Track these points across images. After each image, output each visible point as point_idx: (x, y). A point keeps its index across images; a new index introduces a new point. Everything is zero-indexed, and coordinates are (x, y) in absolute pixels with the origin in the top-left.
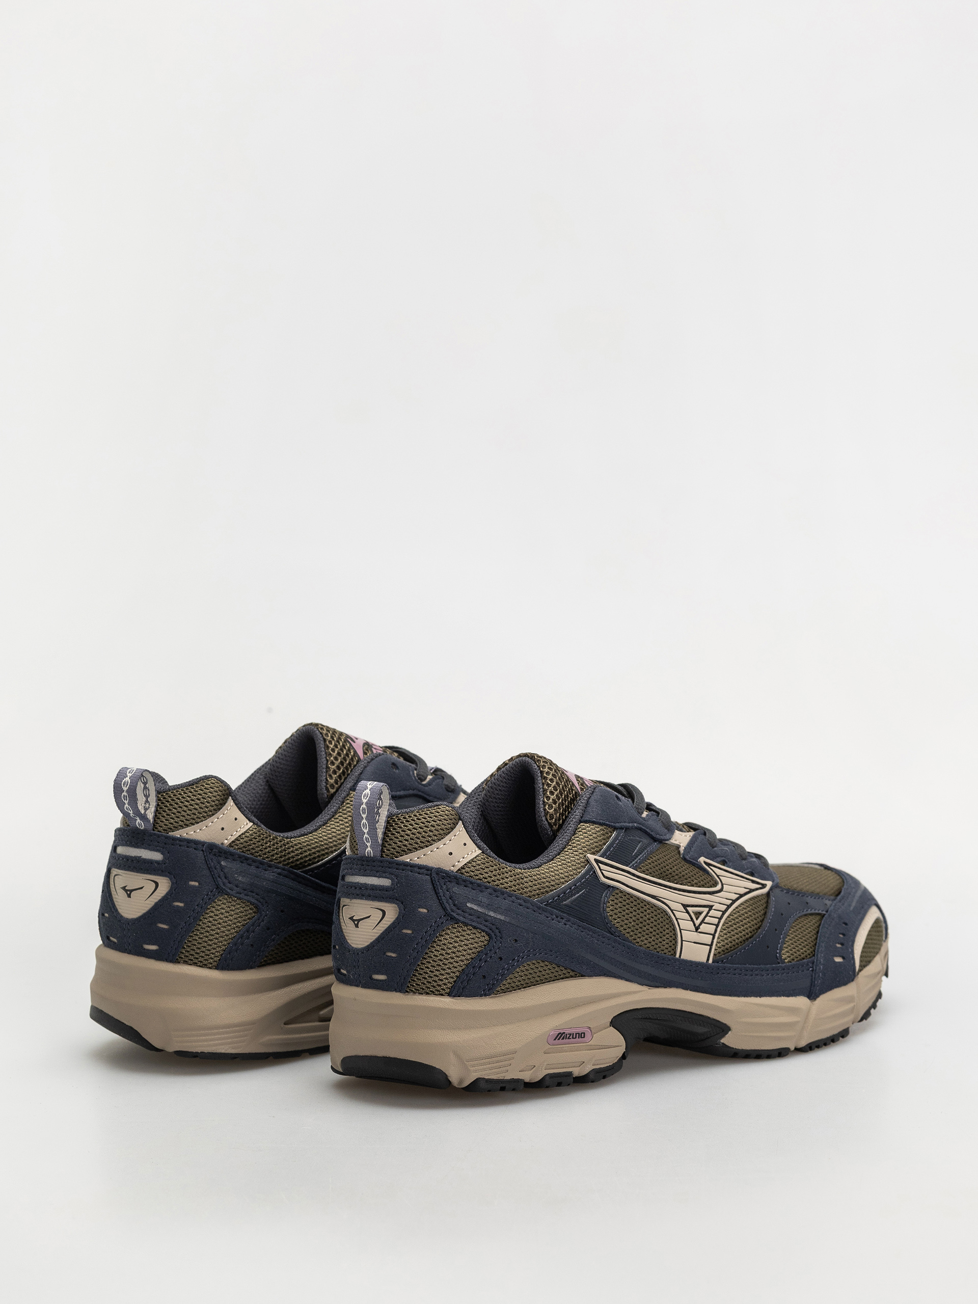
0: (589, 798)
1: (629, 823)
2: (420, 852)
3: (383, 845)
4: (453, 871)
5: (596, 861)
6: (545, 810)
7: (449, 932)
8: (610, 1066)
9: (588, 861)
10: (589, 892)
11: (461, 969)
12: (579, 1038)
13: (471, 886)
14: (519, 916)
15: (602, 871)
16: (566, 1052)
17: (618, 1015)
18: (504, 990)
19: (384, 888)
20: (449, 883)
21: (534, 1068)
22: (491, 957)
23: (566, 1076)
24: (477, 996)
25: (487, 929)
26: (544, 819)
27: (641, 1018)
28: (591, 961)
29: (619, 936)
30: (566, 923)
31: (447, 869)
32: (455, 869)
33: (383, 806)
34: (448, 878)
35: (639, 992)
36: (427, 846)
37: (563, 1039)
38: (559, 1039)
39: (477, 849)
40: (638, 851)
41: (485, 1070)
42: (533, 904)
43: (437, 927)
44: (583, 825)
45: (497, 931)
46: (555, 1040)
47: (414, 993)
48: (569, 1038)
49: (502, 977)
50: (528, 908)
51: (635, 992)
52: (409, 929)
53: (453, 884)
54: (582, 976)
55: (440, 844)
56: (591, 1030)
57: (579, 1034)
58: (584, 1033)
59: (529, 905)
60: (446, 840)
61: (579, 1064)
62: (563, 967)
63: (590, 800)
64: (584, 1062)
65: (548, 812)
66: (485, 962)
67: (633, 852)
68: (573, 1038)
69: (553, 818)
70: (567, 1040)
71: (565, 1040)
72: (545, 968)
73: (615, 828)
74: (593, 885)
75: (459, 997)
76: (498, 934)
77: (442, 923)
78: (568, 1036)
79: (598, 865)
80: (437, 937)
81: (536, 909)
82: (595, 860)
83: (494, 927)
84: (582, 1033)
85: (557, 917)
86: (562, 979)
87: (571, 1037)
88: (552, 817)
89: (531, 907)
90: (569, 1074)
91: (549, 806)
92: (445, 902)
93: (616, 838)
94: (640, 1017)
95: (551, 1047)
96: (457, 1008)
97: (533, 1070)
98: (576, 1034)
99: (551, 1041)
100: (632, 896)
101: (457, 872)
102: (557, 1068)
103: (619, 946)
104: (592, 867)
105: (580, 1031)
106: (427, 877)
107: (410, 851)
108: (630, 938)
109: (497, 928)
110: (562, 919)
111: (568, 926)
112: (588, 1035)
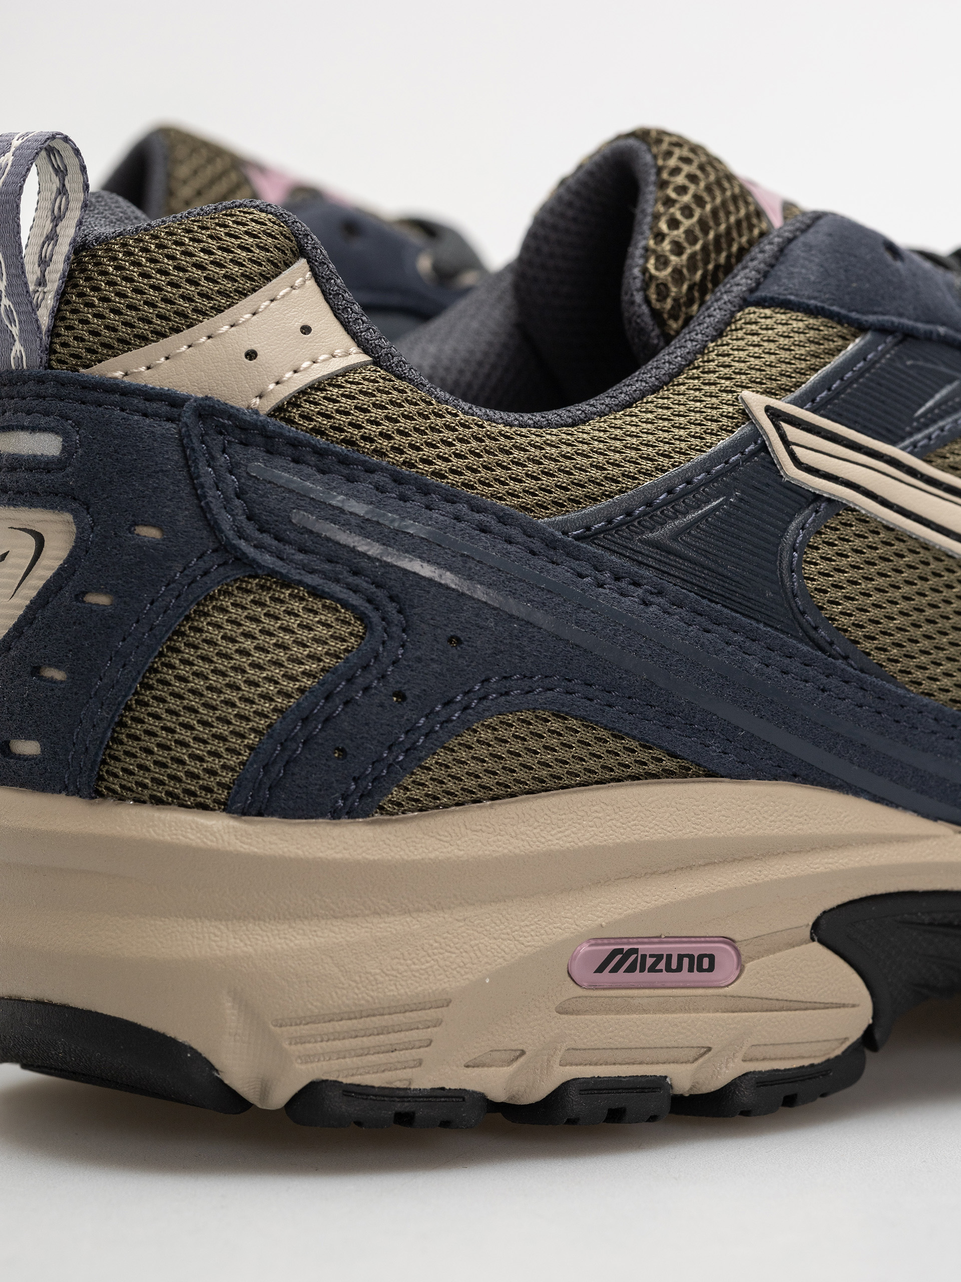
0: (790, 241)
1: (917, 320)
2: (155, 350)
3: (53, 332)
4: (256, 412)
5: (775, 415)
6: (645, 270)
7: (227, 603)
8: (812, 1065)
9: (746, 415)
10: (738, 508)
11: (263, 723)
12: (691, 970)
13: (313, 459)
14: (471, 564)
15: (794, 447)
16: (645, 1011)
17: (839, 907)
18: (417, 801)
19: (40, 462)
20: (238, 447)
21: (522, 1060)
22: (366, 689)
23: (643, 1090)
24: (322, 815)
25: (355, 600)
26: (638, 298)
27: (930, 924)
28: (737, 728)
29: (846, 658)
30: (650, 598)
31: (238, 402)
32: (265, 406)
33: (68, 214)
34: (237, 431)
35: (928, 837)
36: (178, 331)
37: (631, 969)
38: (615, 970)
39: (354, 349)
40: (938, 405)
41: (341, 1055)
42: (530, 531)
43: (189, 585)
44: (754, 313)
45: (391, 608)
46: (600, 970)
47: (122, 799)
48: (653, 969)
49: (406, 756)
50: (510, 543)
51: (901, 839)
52: (106, 593)
53: (253, 450)
54: (707, 776)
55: (220, 323)
56: (736, 949)
57: (691, 957)
58: (712, 958)
59: (514, 532)
60: (242, 310)
61: (693, 1053)
62: (634, 738)
63: (792, 246)
64: (709, 1049)
65: (652, 277)
66: (346, 703)
67: (920, 406)
68: (669, 969)
69: (667, 296)
70: (647, 976)
71: (637, 976)
72: (569, 738)
73: (861, 329)
74: (757, 489)
75: (260, 814)
76: (396, 617)
77: (206, 573)
78: (650, 961)
79: (778, 429)
80: (188, 618)
81: (537, 545)
82: (768, 409)
83: (381, 594)
84: (701, 957)
85: (618, 579)
86: (635, 778)
87: (662, 965)
88: (663, 291)
89: (521, 538)
90: (658, 1084)
91: (658, 258)
92: (216, 506)
93: (860, 354)
94: (927, 919)
95: (580, 992)
96: (244, 848)
97: (515, 1065)
98: (681, 957)
99: (586, 974)
100: (901, 536)
101: (270, 415)
102: (606, 1064)
103: (846, 688)
104: (757, 434)
105: (695, 949)
106: (169, 425)
107: (126, 345)
108: (891, 668)
109: (392, 598)
110: (637, 584)
111: (652, 609)
112: (725, 959)
